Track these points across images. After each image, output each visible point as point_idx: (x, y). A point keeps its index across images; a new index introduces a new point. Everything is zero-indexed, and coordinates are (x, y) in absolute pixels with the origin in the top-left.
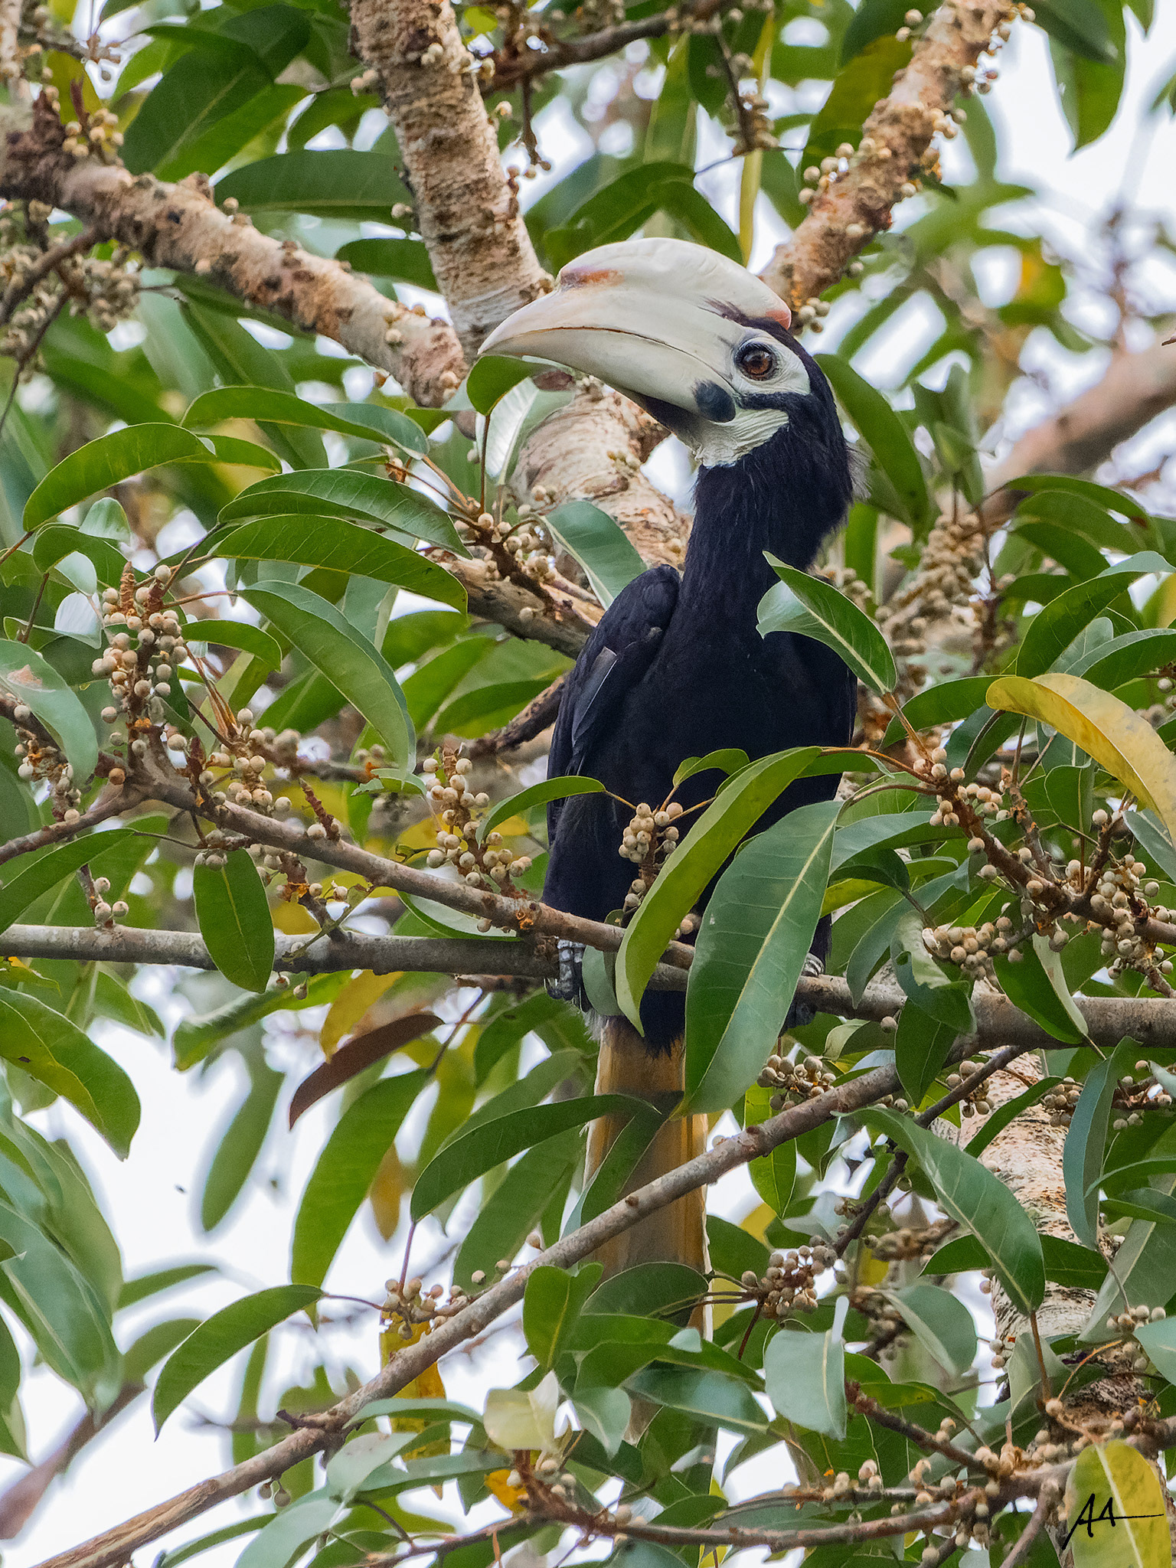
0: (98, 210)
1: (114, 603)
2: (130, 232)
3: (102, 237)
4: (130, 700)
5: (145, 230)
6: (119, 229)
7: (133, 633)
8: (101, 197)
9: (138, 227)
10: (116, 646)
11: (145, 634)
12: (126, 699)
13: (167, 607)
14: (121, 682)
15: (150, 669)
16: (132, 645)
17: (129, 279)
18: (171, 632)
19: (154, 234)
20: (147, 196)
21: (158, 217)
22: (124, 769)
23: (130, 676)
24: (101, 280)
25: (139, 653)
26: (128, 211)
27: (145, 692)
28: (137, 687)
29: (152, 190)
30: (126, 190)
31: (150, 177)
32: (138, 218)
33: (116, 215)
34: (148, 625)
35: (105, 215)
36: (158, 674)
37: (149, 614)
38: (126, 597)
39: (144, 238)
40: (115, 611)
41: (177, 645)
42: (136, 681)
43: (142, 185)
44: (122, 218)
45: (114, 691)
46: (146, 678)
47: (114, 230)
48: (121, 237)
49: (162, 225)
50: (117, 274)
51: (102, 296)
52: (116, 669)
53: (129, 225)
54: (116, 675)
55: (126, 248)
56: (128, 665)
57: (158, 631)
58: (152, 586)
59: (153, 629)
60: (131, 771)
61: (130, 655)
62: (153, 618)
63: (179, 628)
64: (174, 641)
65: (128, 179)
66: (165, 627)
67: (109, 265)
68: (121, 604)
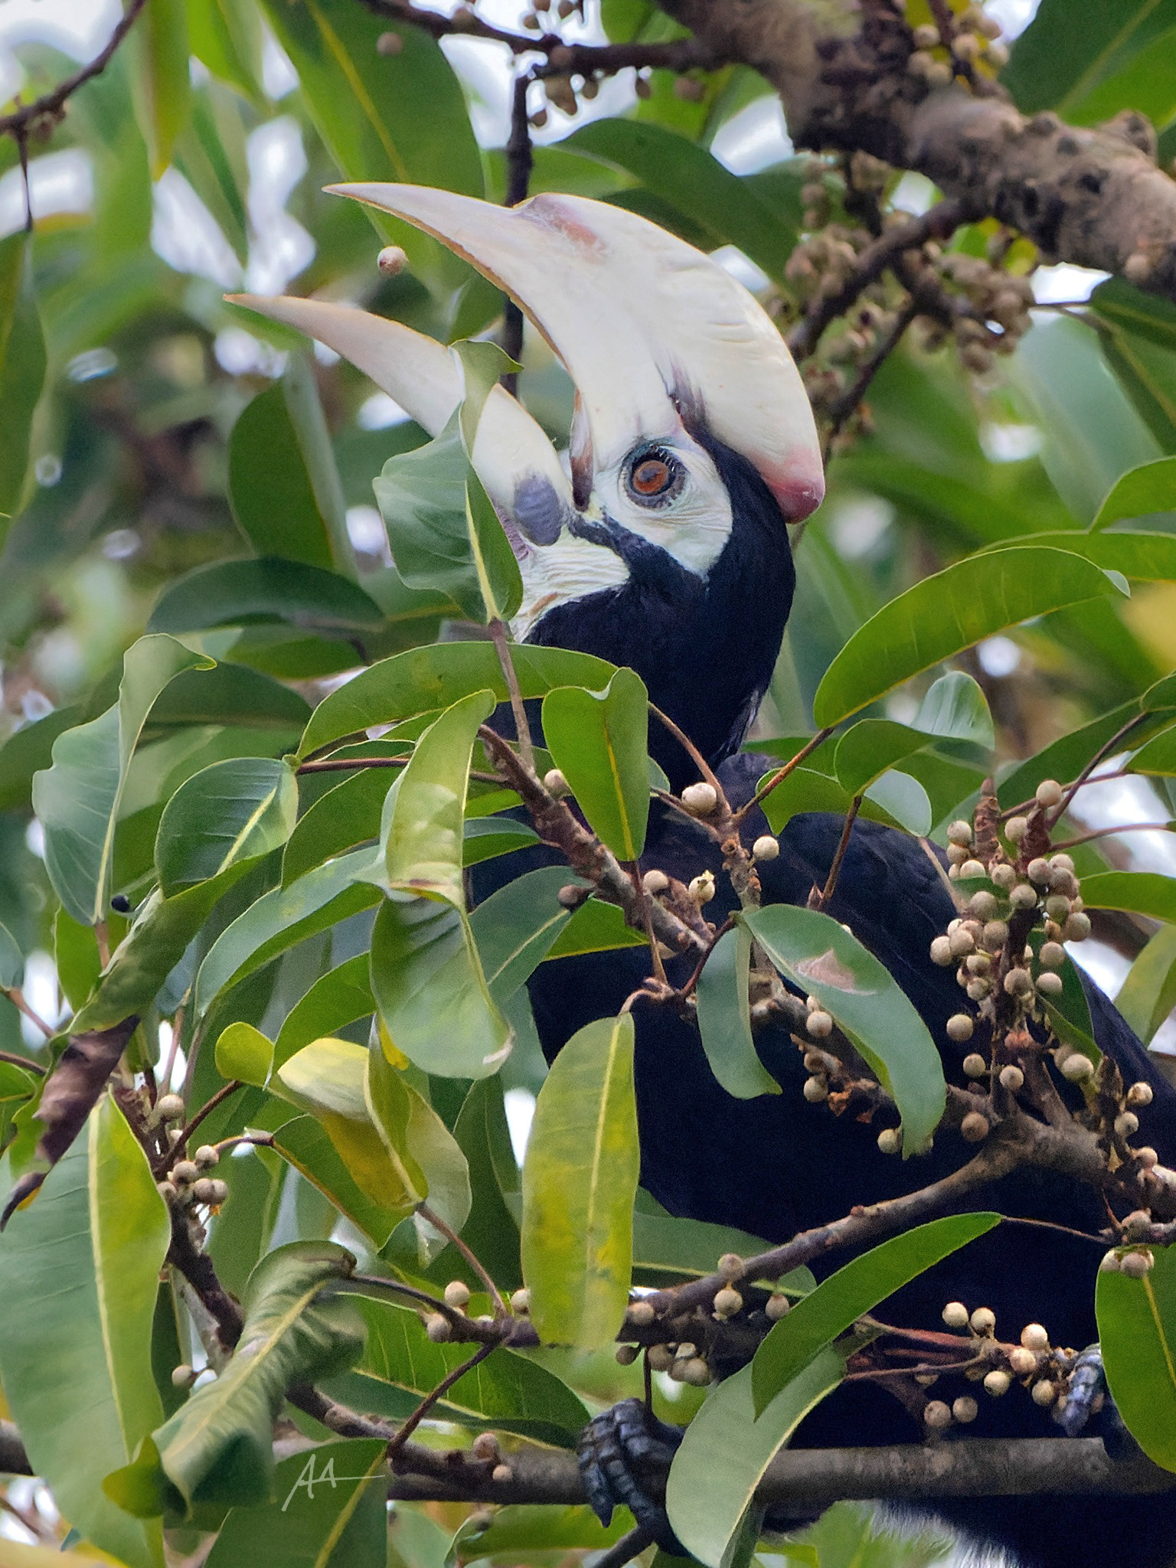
0: (966, 171)
1: (966, 844)
2: (1019, 208)
3: (971, 214)
4: (996, 1001)
5: (1042, 207)
6: (1001, 198)
7: (1000, 891)
8: (972, 149)
9: (1030, 200)
10: (970, 914)
11: (1021, 892)
12: (988, 999)
13: (1055, 850)
14: (980, 972)
15: (1028, 951)
16: (998, 911)
17: (1012, 288)
18: (1063, 888)
19: (1058, 211)
20: (1047, 147)
21: (1063, 182)
22: (986, 1115)
23: (996, 962)
24: (968, 288)
25: (1011, 924)
26: (1014, 173)
27: (1019, 988)
28: (1009, 980)
29: (1055, 138)
30: (1011, 137)
31: (1052, 117)
32: (1031, 183)
33: (994, 177)
34: (1024, 879)
35: (974, 180)
36: (1043, 958)
37: (1027, 860)
38: (985, 835)
39: (1039, 218)
40: (966, 858)
41: (1075, 909)
42: (1005, 972)
43: (1040, 131)
44: (1005, 183)
45: (969, 988)
46: (1022, 963)
47: (992, 201)
48: (1005, 218)
49: (1071, 196)
50: (995, 278)
51: (970, 315)
52: (972, 952)
53: (1016, 195)
54: (972, 961)
55: (1013, 233)
56: (993, 944)
57: (1043, 887)
58: (1031, 815)
59: (1033, 884)
60: (998, 1119)
61: (997, 928)
62: (1034, 864)
63: (1076, 882)
64: (1069, 904)
65: (1016, 120)
66: (1052, 881)
67: (982, 264)
68: (976, 848)
